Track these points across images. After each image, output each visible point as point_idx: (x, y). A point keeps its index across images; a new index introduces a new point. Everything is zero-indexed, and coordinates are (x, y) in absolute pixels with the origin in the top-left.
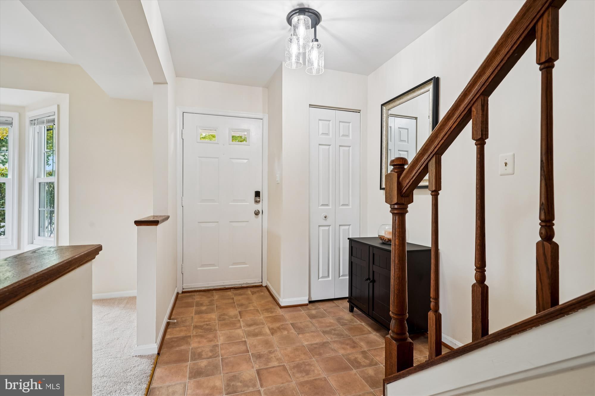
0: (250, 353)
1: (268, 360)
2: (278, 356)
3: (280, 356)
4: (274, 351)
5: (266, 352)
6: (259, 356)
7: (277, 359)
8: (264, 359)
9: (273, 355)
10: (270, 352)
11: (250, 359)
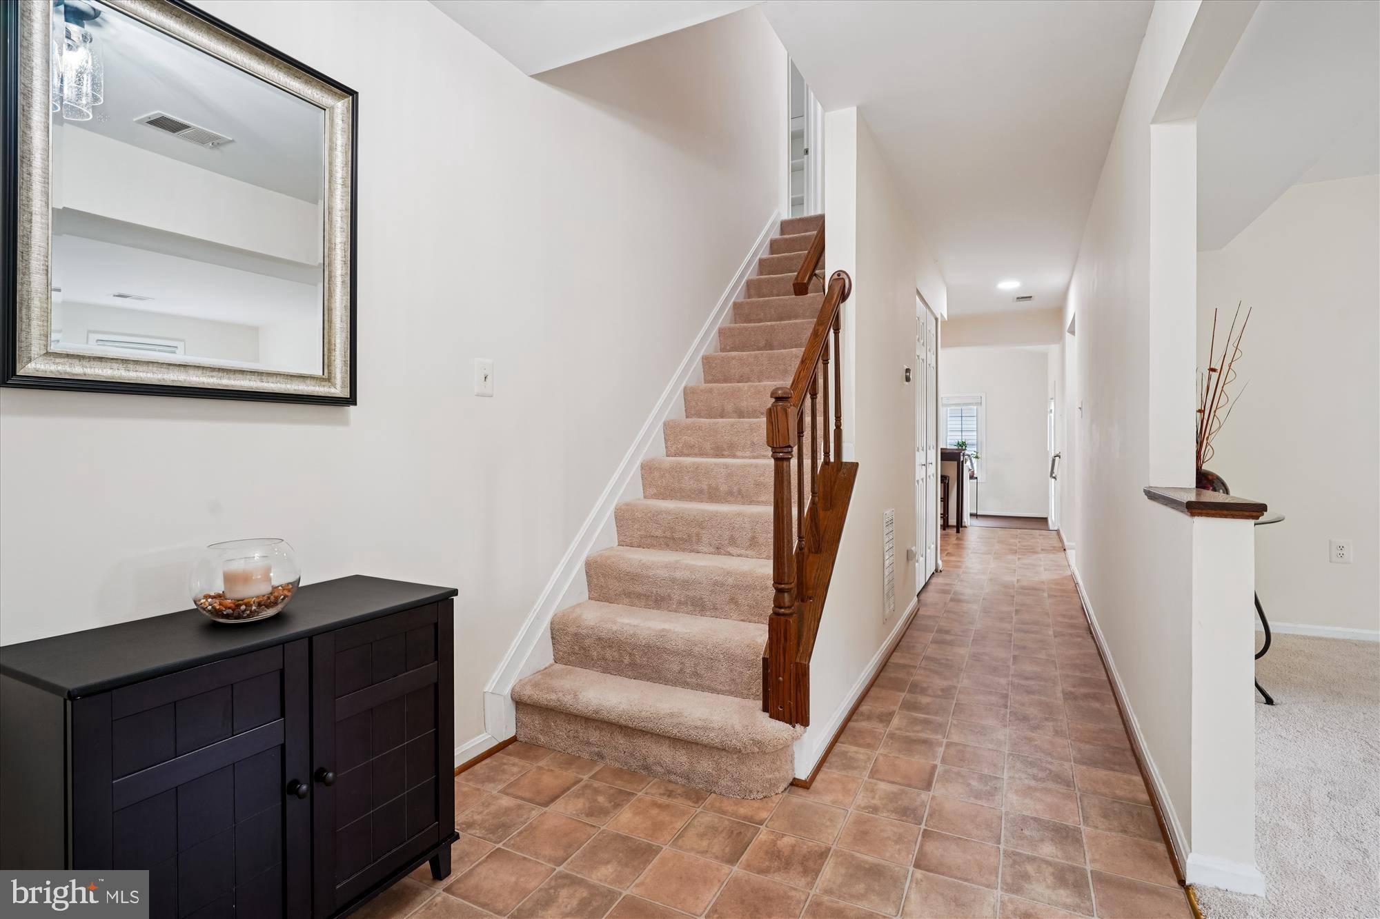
0: (923, 827)
1: (893, 797)
2: (864, 796)
3: (862, 795)
4: (865, 808)
5: (885, 815)
6: (907, 813)
7: (873, 791)
8: (899, 803)
9: (876, 802)
10: (875, 809)
11: (931, 815)
